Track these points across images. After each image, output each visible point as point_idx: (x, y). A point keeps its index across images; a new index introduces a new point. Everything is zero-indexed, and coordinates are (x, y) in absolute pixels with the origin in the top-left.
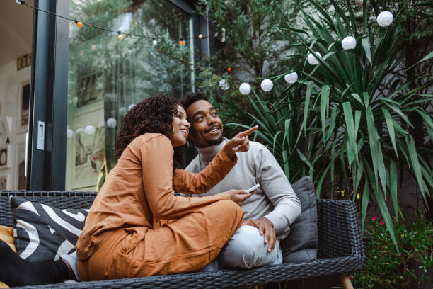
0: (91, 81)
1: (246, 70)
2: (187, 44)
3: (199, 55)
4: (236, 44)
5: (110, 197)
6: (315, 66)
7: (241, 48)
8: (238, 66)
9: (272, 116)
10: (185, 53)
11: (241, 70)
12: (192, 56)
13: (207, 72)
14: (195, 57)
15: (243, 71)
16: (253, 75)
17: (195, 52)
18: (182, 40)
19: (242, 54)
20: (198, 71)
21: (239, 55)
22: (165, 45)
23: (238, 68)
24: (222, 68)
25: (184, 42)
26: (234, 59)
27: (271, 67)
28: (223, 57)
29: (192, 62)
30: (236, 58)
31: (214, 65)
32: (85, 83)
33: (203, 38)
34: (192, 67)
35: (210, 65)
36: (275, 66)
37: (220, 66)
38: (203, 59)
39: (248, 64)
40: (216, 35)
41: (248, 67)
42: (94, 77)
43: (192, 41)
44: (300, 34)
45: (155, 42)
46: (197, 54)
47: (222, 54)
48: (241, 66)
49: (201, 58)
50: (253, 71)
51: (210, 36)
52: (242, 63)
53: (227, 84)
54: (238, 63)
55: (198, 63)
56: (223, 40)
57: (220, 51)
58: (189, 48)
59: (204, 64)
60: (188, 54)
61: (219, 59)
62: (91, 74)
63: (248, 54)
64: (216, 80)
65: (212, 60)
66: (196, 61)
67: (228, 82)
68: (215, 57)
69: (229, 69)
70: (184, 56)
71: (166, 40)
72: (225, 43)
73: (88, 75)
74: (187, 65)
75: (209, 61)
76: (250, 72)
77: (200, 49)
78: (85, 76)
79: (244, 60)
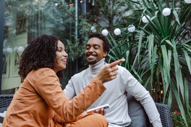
0: (23, 22)
1: (104, 21)
2: (74, 6)
3: (80, 12)
4: (100, 7)
5: (12, 115)
6: (146, 23)
7: (102, 9)
8: (100, 18)
9: (118, 48)
10: (73, 11)
11: (101, 21)
12: (77, 12)
13: (84, 22)
14: (78, 13)
15: (102, 21)
16: (107, 24)
17: (78, 10)
18: (71, 3)
19: (103, 12)
20: (79, 21)
21: (101, 13)
22: (62, 6)
23: (100, 19)
24: (92, 19)
25: (72, 4)
26: (98, 15)
27: (117, 20)
28: (93, 13)
29: (76, 16)
30: (99, 14)
31: (88, 18)
32: (20, 22)
33: (83, 3)
34: (76, 19)
35: (86, 18)
36: (120, 20)
37: (91, 18)
38: (82, 14)
39: (106, 18)
40: (89, 1)
41: (105, 19)
42: (25, 19)
43: (76, 4)
44: (136, 4)
45: (56, 4)
46: (79, 11)
47: (92, 12)
48: (102, 19)
49: (81, 13)
50: (108, 22)
51: (86, 2)
52: (102, 17)
53: (95, 29)
54: (100, 17)
55: (80, 17)
56: (93, 4)
57: (91, 10)
58: (75, 8)
59: (82, 17)
60: (74, 11)
61: (90, 14)
62: (24, 18)
63: (106, 13)
64: (89, 27)
65: (87, 15)
66: (79, 15)
67: (96, 28)
68: (88, 13)
69: (96, 20)
70: (72, 12)
71: (63, 3)
72: (94, 6)
73: (22, 18)
74: (74, 18)
75: (85, 15)
76: (106, 22)
77: (81, 9)
78: (20, 19)
79: (104, 16)
